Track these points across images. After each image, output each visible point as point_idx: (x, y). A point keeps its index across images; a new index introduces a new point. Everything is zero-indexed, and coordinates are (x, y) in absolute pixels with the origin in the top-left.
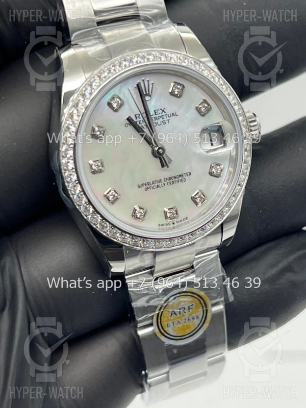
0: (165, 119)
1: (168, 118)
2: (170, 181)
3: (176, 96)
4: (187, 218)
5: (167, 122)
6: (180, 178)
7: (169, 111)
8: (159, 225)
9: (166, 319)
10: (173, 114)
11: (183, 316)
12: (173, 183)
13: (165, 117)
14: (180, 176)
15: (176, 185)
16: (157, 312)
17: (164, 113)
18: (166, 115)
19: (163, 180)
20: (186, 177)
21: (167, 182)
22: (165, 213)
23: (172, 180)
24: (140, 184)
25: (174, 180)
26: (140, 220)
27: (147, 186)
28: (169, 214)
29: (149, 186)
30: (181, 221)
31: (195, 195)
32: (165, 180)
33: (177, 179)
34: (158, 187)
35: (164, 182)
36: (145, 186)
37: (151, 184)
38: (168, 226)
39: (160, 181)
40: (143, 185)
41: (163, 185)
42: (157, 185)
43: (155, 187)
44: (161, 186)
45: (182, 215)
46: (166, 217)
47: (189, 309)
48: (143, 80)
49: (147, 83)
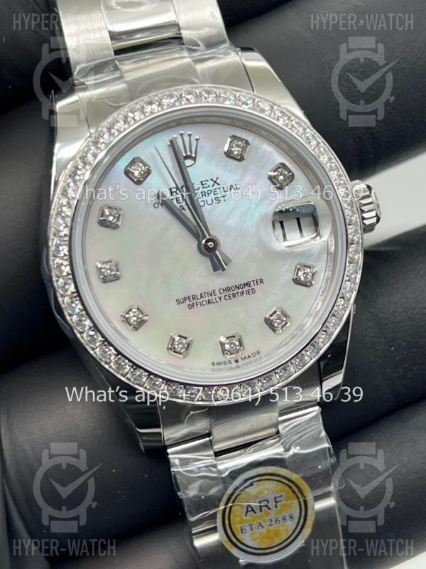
2: (229, 293)
3: (236, 158)
4: (258, 353)
6: (245, 288)
7: (224, 182)
8: (213, 364)
9: (238, 519)
11: (267, 514)
12: (234, 296)
14: (246, 285)
15: (239, 299)
16: (222, 507)
19: (217, 292)
20: (256, 287)
21: (223, 295)
22: (222, 345)
23: (232, 291)
24: (181, 297)
25: (235, 292)
26: (182, 356)
27: (191, 301)
28: (227, 347)
29: (195, 301)
30: (249, 357)
31: (271, 316)
32: (222, 291)
33: (241, 290)
34: (209, 302)
35: (219, 295)
36: (187, 301)
37: (199, 297)
38: (228, 366)
39: (212, 293)
40: (185, 299)
41: (218, 300)
42: (207, 299)
43: (204, 303)
44: (214, 301)
45: (250, 347)
46: (224, 351)
47: (276, 502)
48: (181, 135)
49: (186, 139)
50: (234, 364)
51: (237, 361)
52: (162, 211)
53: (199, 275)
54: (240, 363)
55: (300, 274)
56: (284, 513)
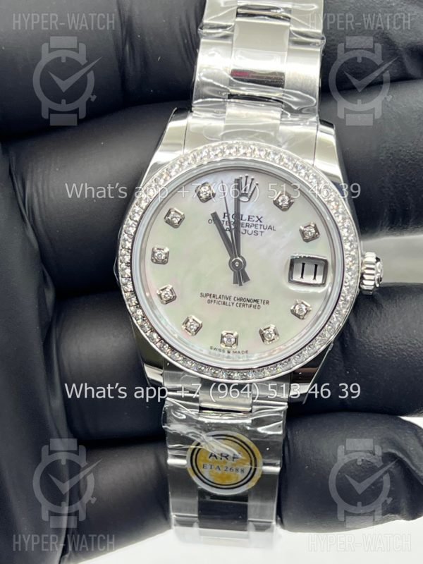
0: (258, 230)
1: (262, 230)
2: (241, 302)
3: (280, 207)
4: (247, 352)
5: (260, 233)
6: (254, 303)
7: (266, 222)
8: (211, 348)
10: (270, 228)
12: (244, 306)
13: (259, 227)
14: (255, 301)
15: (247, 308)
17: (259, 222)
18: (261, 225)
19: (232, 298)
20: (262, 305)
21: (236, 302)
22: (222, 337)
23: (244, 302)
24: (204, 293)
25: (246, 303)
26: (190, 334)
27: (211, 298)
28: (225, 339)
29: (214, 299)
30: (239, 352)
31: (265, 330)
32: (236, 299)
33: (250, 303)
34: (224, 303)
35: (233, 301)
36: (208, 297)
37: (218, 297)
38: (221, 353)
39: (229, 298)
40: (207, 295)
41: (231, 304)
42: (223, 300)
43: (220, 303)
44: (228, 304)
45: (242, 346)
46: (222, 341)
48: (247, 177)
49: (249, 181)
50: (226, 354)
51: (229, 352)
52: (213, 226)
53: (223, 281)
54: (231, 355)
55: (297, 308)
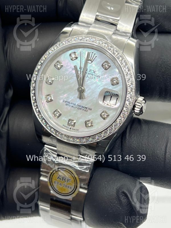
2: (80, 107)
3: (104, 68)
4: (78, 130)
6: (85, 108)
8: (63, 125)
11: (64, 182)
15: (82, 110)
18: (94, 75)
20: (88, 110)
22: (69, 121)
24: (65, 100)
25: (82, 108)
26: (55, 117)
29: (68, 104)
30: (75, 130)
31: (87, 121)
32: (78, 105)
35: (76, 106)
37: (70, 103)
38: (67, 128)
40: (66, 102)
41: (75, 107)
43: (71, 106)
44: (74, 107)
46: (68, 123)
47: (68, 180)
48: (92, 52)
49: (93, 55)
50: (69, 129)
53: (74, 97)
54: (71, 130)
55: (103, 114)
56: (69, 185)
